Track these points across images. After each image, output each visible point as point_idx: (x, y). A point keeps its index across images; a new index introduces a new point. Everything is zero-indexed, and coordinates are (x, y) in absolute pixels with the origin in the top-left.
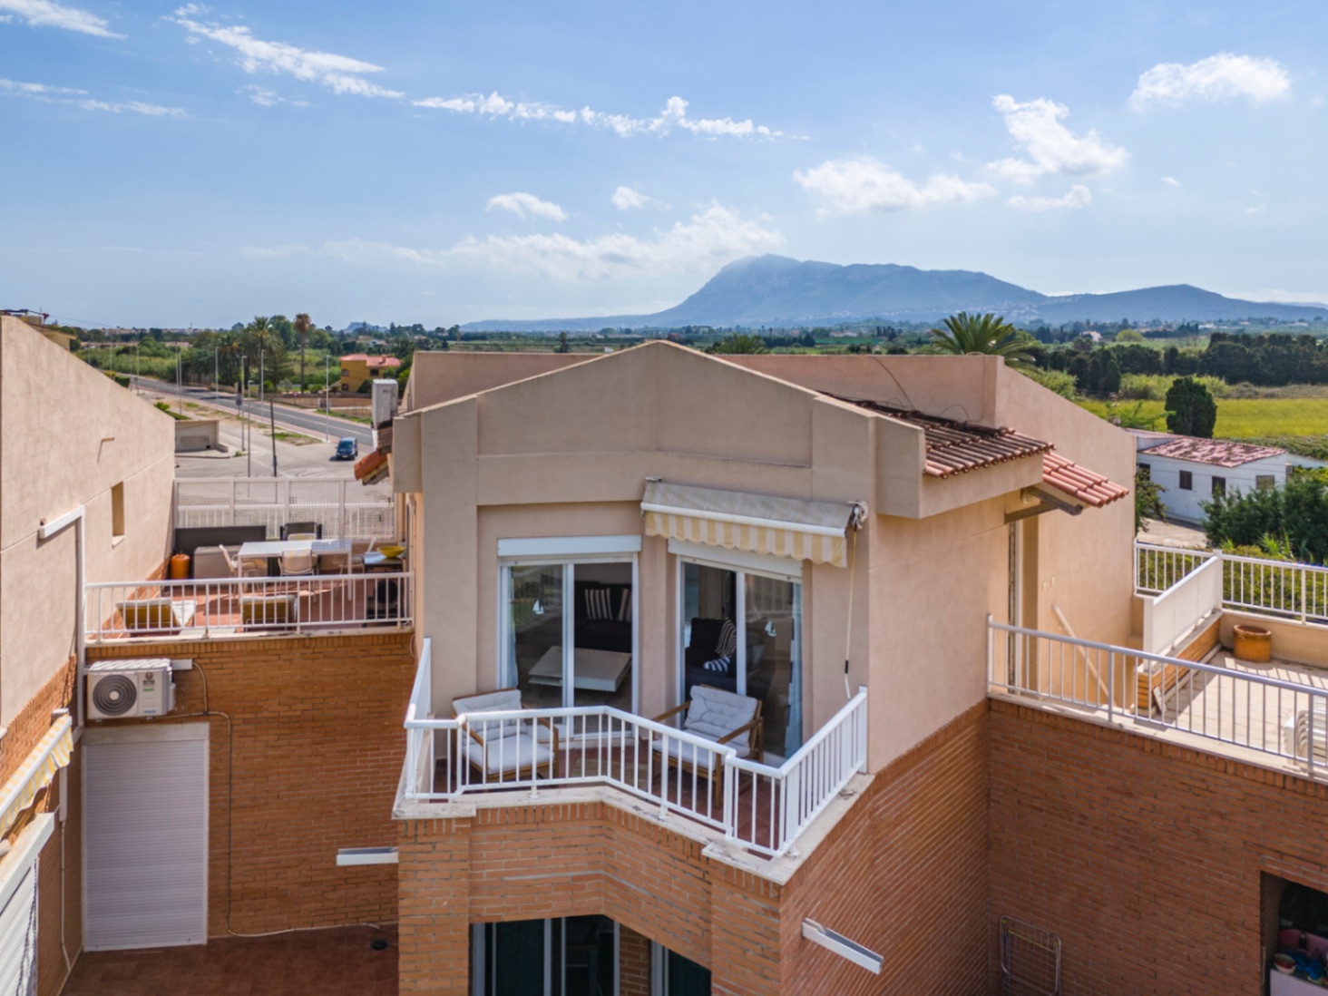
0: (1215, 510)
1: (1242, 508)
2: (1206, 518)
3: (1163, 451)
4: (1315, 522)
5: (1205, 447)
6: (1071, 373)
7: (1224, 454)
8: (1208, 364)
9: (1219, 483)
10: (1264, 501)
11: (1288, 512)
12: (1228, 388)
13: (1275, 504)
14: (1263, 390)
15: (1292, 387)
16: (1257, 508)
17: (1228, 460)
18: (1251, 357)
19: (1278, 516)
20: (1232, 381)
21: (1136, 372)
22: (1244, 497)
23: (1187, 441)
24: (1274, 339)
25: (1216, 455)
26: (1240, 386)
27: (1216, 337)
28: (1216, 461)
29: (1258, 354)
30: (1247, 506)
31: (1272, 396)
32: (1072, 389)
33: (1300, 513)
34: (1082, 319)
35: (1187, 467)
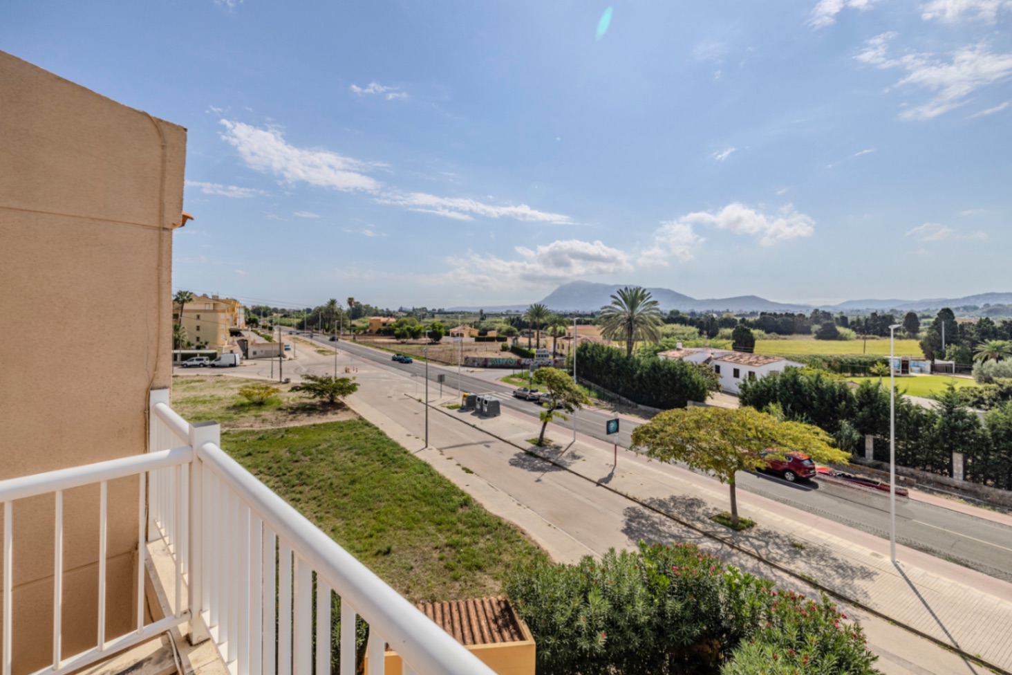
0: (744, 387)
1: (757, 386)
2: (739, 391)
3: (726, 359)
4: (795, 394)
5: (746, 356)
6: (697, 327)
7: (755, 360)
8: (757, 325)
9: (751, 374)
10: (768, 382)
11: (781, 388)
12: (766, 335)
13: (774, 384)
14: (782, 336)
15: (794, 336)
16: (765, 386)
17: (756, 363)
18: (776, 322)
19: (776, 390)
20: (768, 332)
21: (726, 327)
22: (759, 380)
23: (738, 354)
24: (787, 314)
25: (751, 360)
26: (772, 334)
27: (762, 314)
28: (750, 364)
29: (779, 321)
30: (760, 385)
31: (785, 339)
32: (697, 334)
33: (787, 389)
34: (710, 309)
35: (737, 367)
